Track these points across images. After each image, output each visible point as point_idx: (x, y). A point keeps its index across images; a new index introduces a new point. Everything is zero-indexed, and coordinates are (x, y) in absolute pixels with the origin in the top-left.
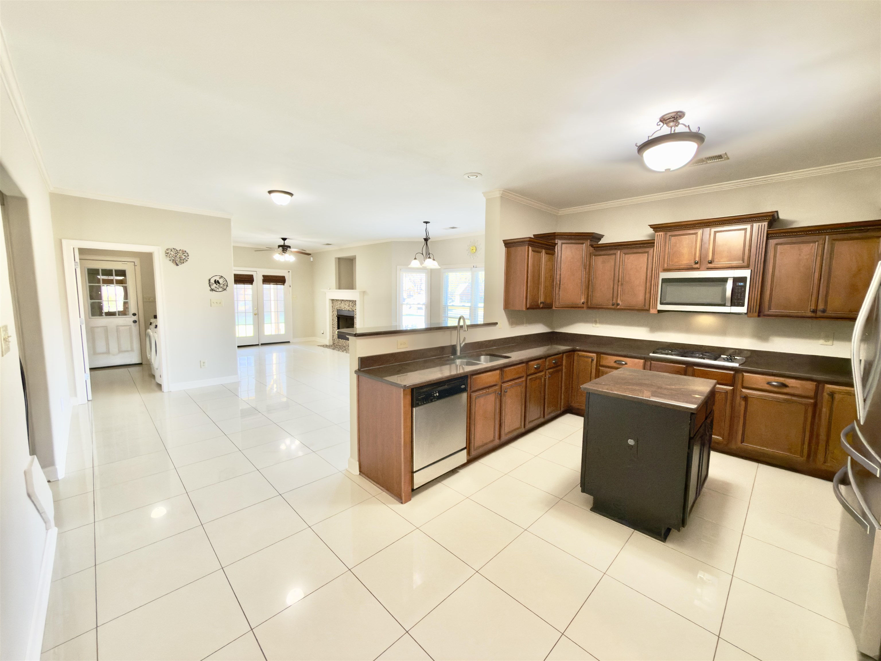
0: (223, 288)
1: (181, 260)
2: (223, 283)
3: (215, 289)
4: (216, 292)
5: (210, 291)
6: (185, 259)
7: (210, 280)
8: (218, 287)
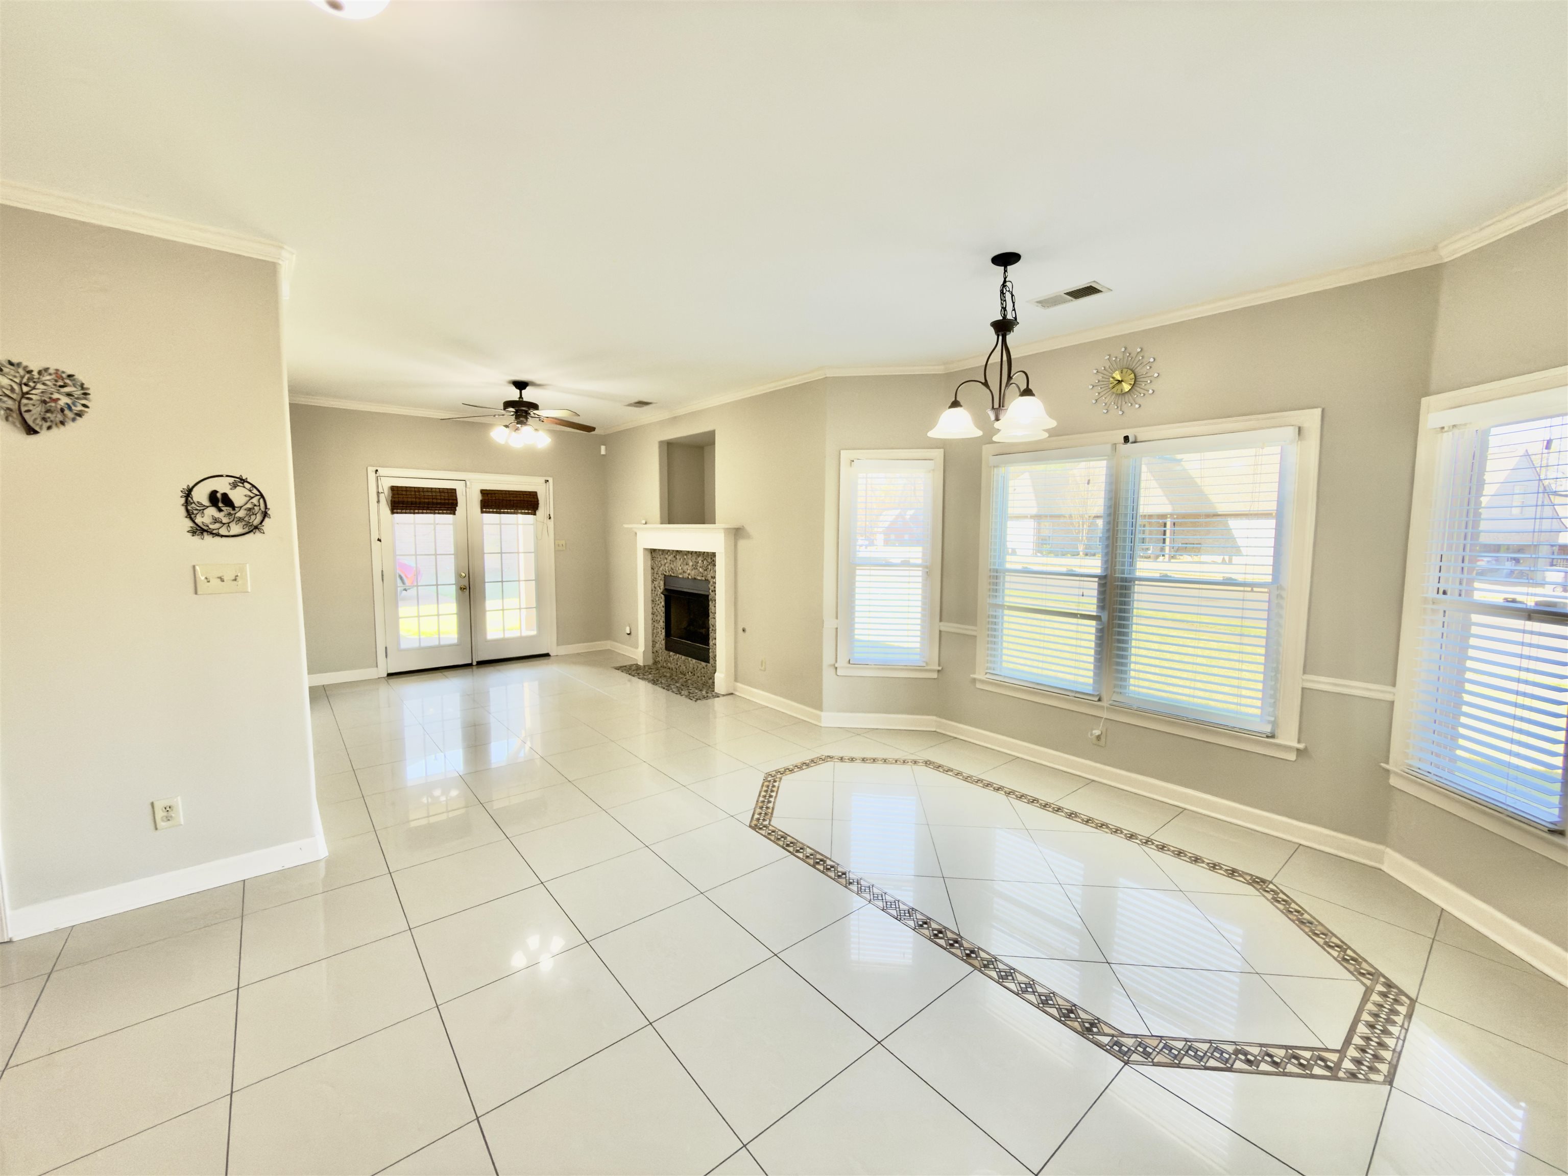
0: (248, 524)
1: (48, 411)
2: (249, 506)
3: (212, 527)
4: (217, 539)
5: (190, 535)
6: (70, 408)
7: (188, 493)
8: (225, 520)
